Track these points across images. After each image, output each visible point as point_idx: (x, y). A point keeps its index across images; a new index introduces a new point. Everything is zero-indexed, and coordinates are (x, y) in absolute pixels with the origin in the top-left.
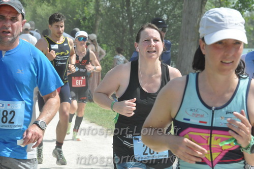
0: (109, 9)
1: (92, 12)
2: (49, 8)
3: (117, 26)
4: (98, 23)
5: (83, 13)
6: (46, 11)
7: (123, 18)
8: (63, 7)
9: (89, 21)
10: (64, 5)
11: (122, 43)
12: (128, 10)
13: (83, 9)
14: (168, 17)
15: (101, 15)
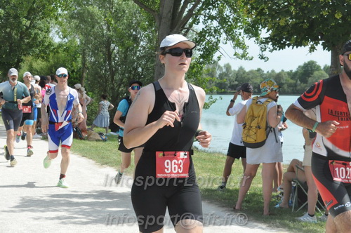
0: (94, 63)
1: (80, 65)
2: (43, 63)
3: (101, 77)
4: (85, 75)
5: (72, 67)
6: (41, 65)
7: (105, 70)
8: (54, 62)
9: (76, 73)
10: (56, 60)
11: (105, 91)
12: (110, 64)
13: (72, 64)
14: (143, 70)
15: (88, 68)
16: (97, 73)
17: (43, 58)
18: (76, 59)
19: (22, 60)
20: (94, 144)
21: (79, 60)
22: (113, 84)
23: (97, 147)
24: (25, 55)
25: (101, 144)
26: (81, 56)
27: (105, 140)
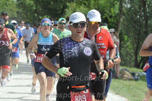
16: (132, 18)
17: (85, 4)
18: (114, 5)
19: (67, 6)
20: (128, 82)
21: (117, 6)
22: (147, 29)
23: (130, 86)
24: (69, 2)
25: (133, 83)
26: (118, 3)
27: (137, 80)
